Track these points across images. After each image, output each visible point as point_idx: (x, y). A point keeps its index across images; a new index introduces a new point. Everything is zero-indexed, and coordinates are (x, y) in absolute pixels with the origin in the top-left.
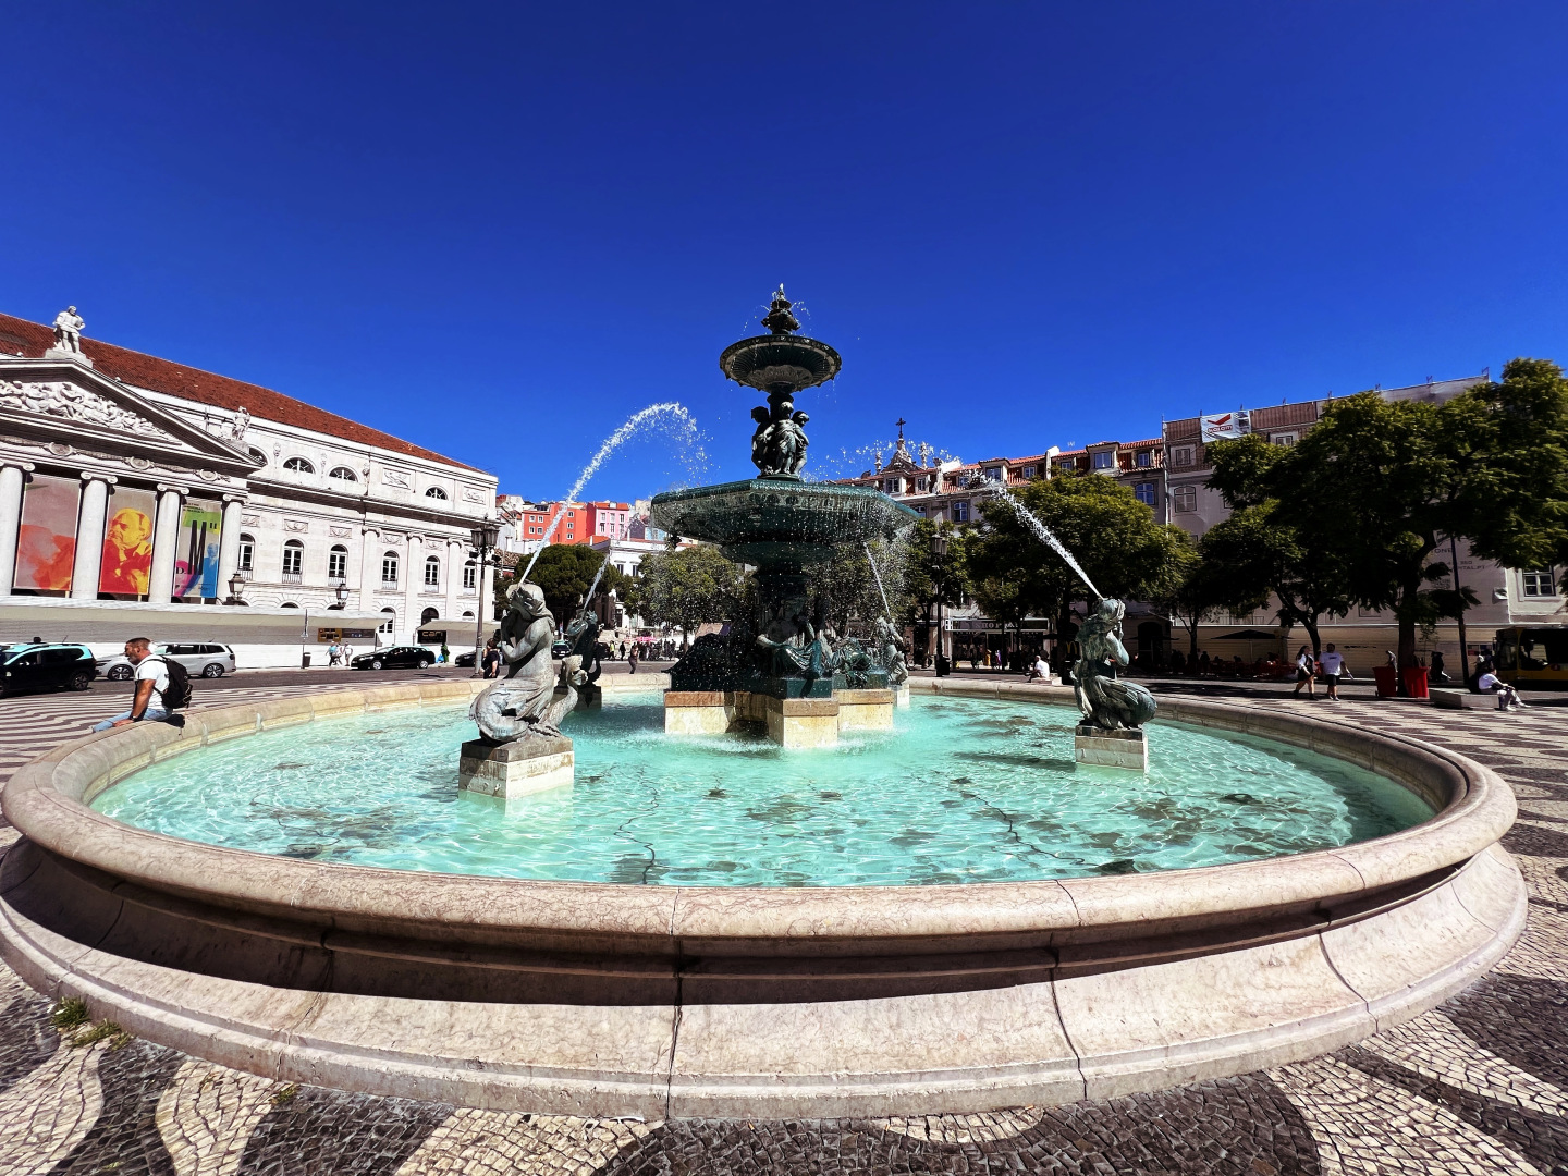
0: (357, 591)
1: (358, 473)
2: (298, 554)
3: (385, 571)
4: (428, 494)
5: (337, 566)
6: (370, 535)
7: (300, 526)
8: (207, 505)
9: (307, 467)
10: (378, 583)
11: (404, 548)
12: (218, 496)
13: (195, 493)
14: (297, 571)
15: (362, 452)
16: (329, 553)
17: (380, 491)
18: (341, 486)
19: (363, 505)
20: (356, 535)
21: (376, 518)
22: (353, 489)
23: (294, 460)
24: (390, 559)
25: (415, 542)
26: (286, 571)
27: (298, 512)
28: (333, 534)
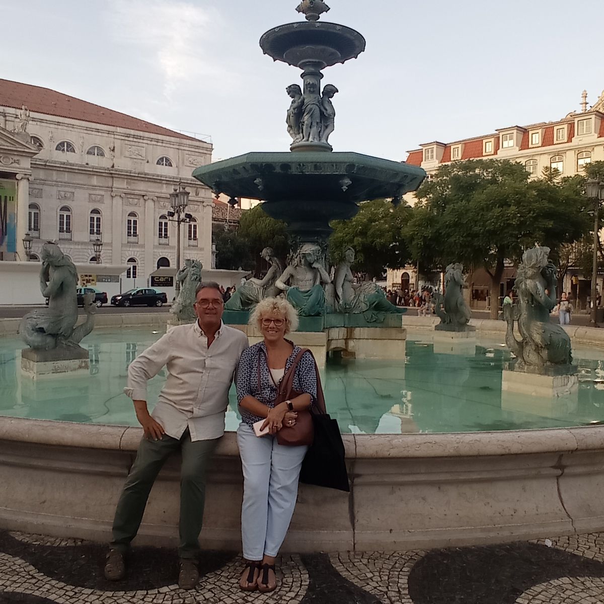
0: (111, 244)
1: (106, 150)
2: (68, 217)
3: (129, 228)
4: (158, 163)
5: (95, 227)
6: (118, 201)
7: (68, 195)
8: (7, 183)
9: (70, 148)
10: (125, 239)
11: (142, 209)
12: (13, 176)
14: (68, 230)
15: (109, 132)
16: (89, 215)
17: (123, 164)
18: (94, 161)
19: (112, 174)
20: (107, 200)
21: (120, 185)
22: (104, 163)
23: (62, 144)
24: (132, 219)
25: (150, 204)
26: (61, 230)
27: (67, 184)
28: (91, 200)
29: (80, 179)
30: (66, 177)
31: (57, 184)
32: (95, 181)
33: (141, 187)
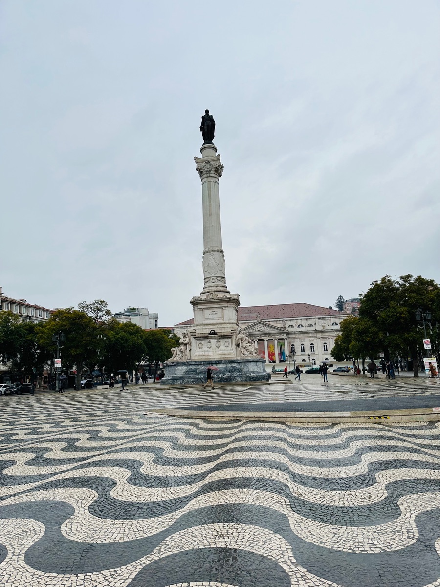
0: (318, 354)
1: (314, 325)
2: (304, 347)
3: (324, 348)
4: (333, 325)
5: (313, 349)
6: (319, 340)
7: (303, 340)
8: (281, 341)
9: (302, 326)
10: (323, 352)
11: (328, 341)
12: (282, 339)
13: (279, 339)
14: (304, 351)
15: (313, 319)
16: (310, 346)
17: (319, 328)
18: (310, 329)
19: (316, 332)
20: (315, 340)
21: (319, 335)
22: (313, 329)
23: (299, 325)
24: (325, 345)
25: (331, 339)
26: (302, 351)
27: (302, 337)
28: (310, 341)
29: (306, 335)
30: (301, 335)
31: (299, 337)
32: (310, 335)
33: (327, 334)
